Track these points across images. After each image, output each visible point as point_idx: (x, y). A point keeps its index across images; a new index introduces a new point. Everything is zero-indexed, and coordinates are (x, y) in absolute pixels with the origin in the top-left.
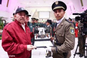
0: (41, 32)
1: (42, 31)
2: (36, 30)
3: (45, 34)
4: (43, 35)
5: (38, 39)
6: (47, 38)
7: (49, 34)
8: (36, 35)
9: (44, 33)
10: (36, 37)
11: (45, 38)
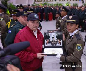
0: (52, 38)
1: (54, 37)
2: (46, 35)
5: (48, 45)
7: (62, 40)
8: (46, 41)
9: (56, 39)
10: (47, 44)
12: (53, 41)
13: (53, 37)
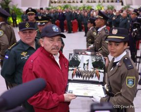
0: (84, 64)
1: (88, 64)
3: (92, 70)
4: (88, 71)
5: (75, 78)
6: (95, 79)
8: (73, 70)
9: (90, 68)
11: (91, 79)
12: (85, 72)
13: (86, 63)
